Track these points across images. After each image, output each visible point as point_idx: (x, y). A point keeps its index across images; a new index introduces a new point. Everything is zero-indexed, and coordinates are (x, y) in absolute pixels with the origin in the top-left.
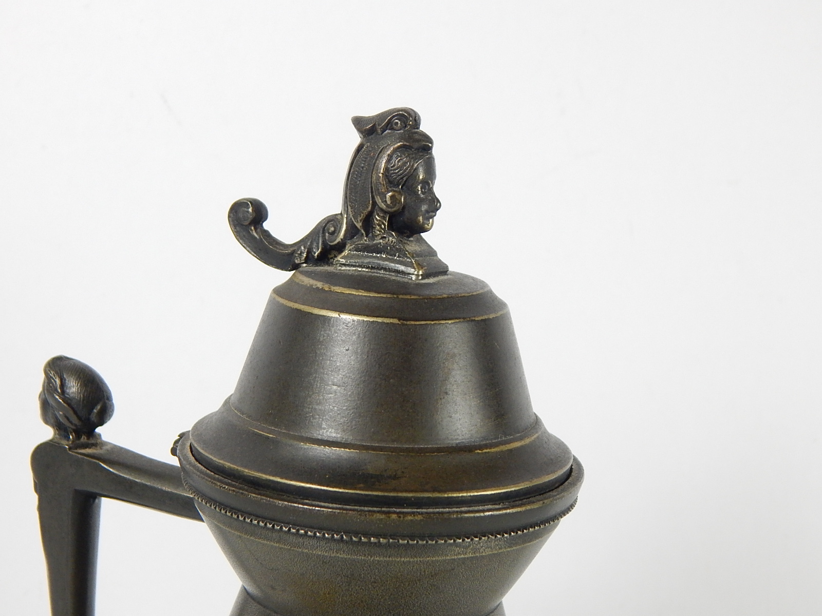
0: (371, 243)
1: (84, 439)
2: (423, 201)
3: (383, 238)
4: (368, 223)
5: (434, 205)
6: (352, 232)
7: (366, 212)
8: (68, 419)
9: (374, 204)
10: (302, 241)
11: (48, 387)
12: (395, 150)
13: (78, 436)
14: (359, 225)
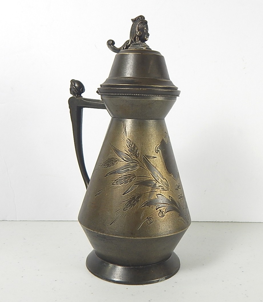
0: (136, 43)
1: (79, 96)
2: (146, 34)
3: (138, 42)
4: (135, 39)
5: (148, 35)
6: (132, 42)
7: (134, 37)
8: (75, 91)
9: (136, 35)
10: (122, 47)
11: (71, 85)
12: (140, 23)
13: (78, 95)
14: (133, 40)
